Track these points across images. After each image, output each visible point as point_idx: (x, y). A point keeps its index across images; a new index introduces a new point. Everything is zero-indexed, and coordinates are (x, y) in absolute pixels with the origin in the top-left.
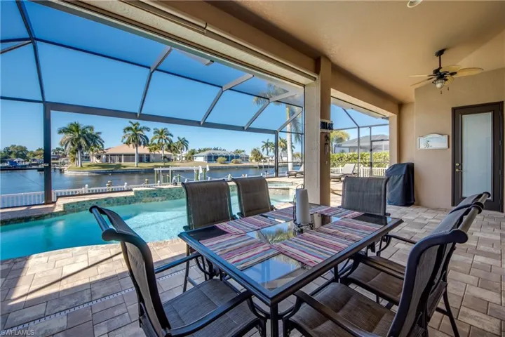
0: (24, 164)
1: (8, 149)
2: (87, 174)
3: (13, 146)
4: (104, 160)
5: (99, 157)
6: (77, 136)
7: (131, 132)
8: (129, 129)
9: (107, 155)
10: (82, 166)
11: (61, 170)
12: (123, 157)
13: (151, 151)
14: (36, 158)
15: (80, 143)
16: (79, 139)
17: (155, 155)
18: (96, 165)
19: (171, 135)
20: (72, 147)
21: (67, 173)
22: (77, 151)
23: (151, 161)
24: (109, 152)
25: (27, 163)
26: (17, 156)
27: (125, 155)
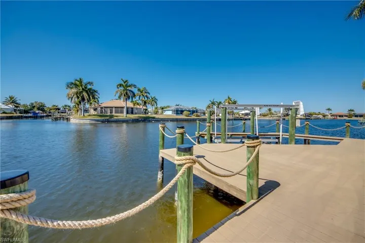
0: (42, 115)
1: (32, 104)
2: (88, 122)
3: (36, 102)
4: (99, 112)
5: (95, 109)
6: (81, 90)
7: (122, 88)
8: (121, 85)
9: (102, 108)
10: (84, 116)
11: (67, 119)
12: (114, 109)
13: (134, 105)
14: (51, 111)
15: (83, 96)
16: (82, 92)
17: (137, 108)
18: (94, 115)
19: (148, 93)
20: (76, 99)
21: (73, 121)
22: (80, 102)
23: (134, 112)
24: (103, 105)
25: (45, 114)
26: (38, 109)
27: (115, 108)
